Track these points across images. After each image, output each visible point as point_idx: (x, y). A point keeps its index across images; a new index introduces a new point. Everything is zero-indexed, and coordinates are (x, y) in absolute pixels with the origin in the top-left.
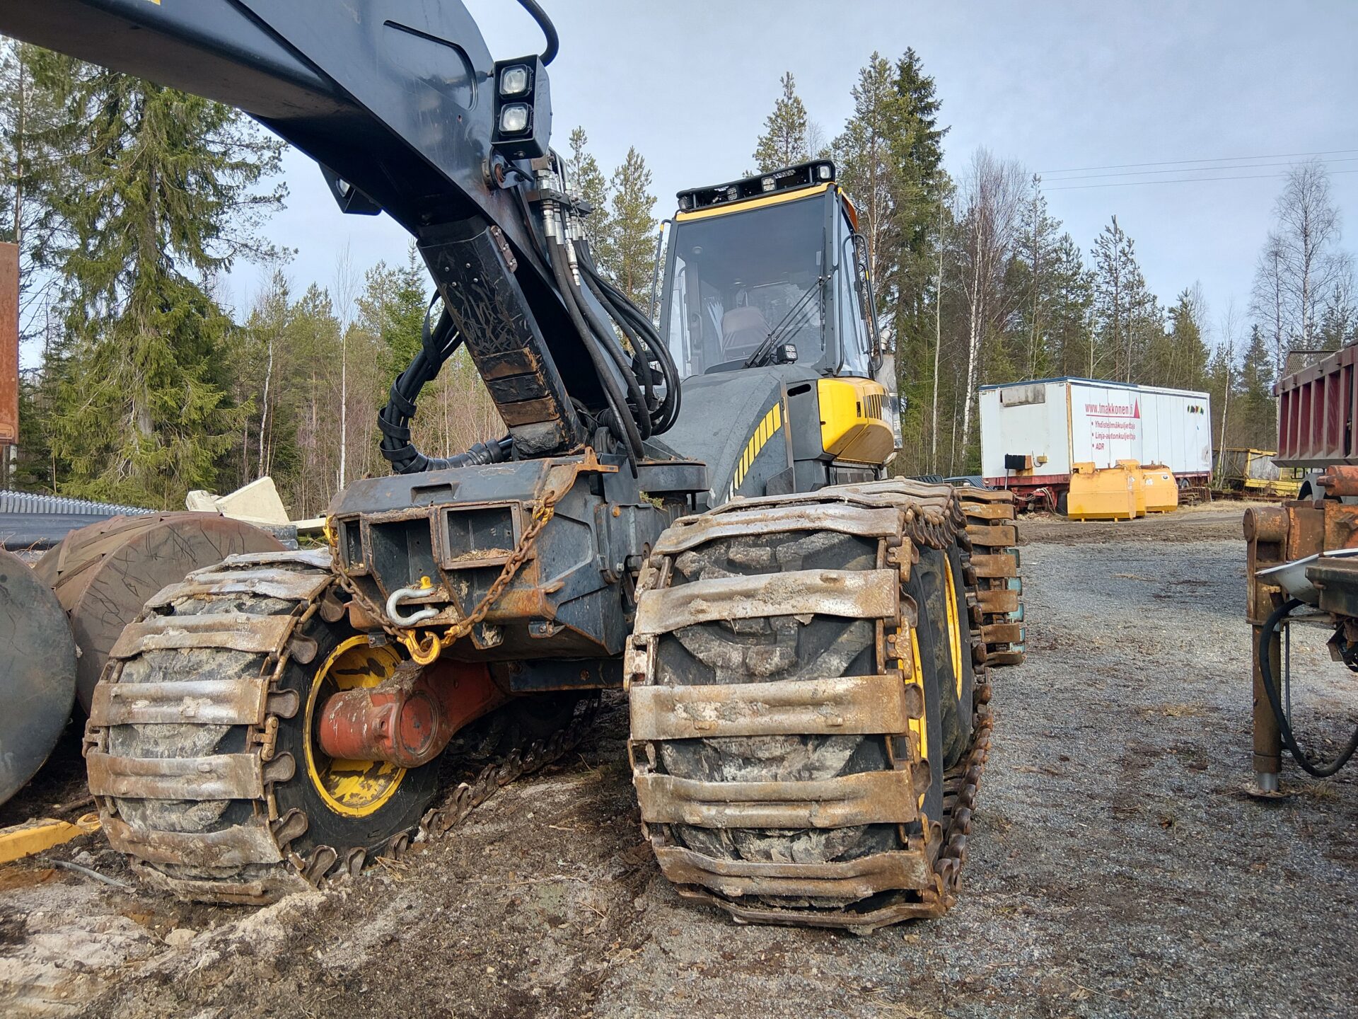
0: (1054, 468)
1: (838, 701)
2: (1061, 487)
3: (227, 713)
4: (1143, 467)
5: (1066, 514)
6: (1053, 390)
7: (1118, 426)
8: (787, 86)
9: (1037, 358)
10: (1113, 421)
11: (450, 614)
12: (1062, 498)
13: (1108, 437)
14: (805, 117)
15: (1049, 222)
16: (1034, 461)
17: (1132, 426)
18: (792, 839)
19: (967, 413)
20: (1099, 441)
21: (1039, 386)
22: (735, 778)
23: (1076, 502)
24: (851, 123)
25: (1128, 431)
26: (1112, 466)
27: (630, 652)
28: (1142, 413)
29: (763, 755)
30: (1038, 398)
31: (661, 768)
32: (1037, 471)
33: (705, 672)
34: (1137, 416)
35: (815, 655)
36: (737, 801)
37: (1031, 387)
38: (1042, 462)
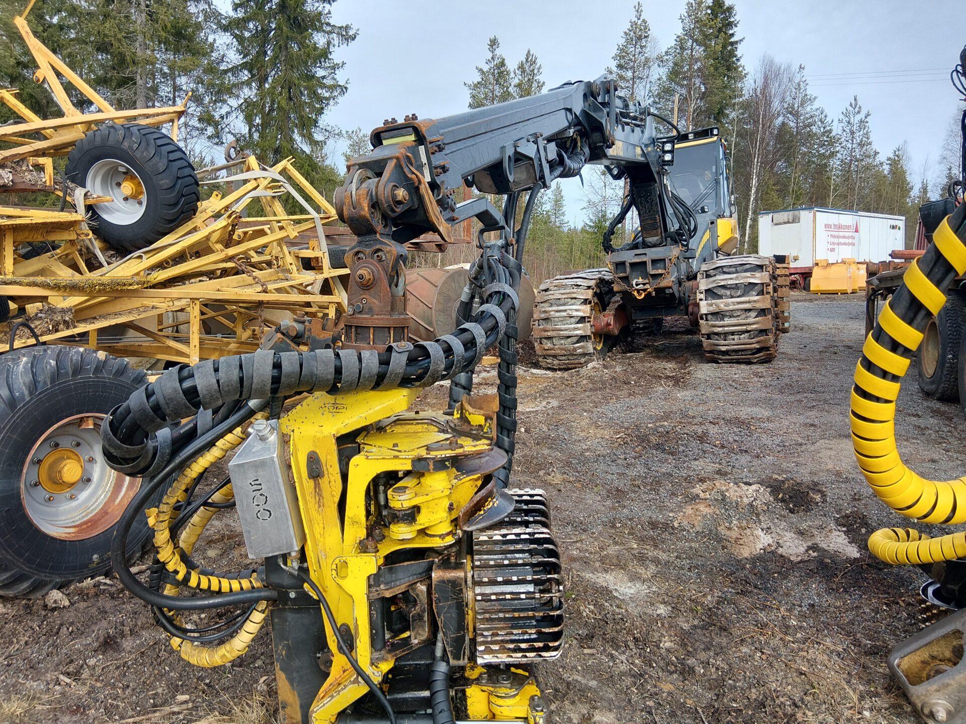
0: (803, 263)
1: (755, 301)
2: (806, 275)
3: (581, 314)
4: (858, 263)
5: (809, 291)
6: (805, 216)
7: (844, 237)
8: (637, 11)
9: (796, 192)
10: (841, 234)
11: (648, 286)
12: (807, 282)
13: (838, 244)
14: (649, 33)
15: (809, 97)
16: (791, 258)
17: (853, 238)
18: (740, 335)
19: (748, 228)
20: (832, 247)
21: (796, 212)
22: (727, 321)
23: (816, 283)
24: (678, 37)
25: (850, 241)
26: (839, 261)
27: (698, 294)
28: (861, 229)
29: (735, 315)
30: (796, 220)
31: (707, 320)
32: (792, 265)
33: (720, 297)
34: (857, 231)
35: (749, 292)
36: (728, 326)
37: (791, 213)
38: (796, 259)
